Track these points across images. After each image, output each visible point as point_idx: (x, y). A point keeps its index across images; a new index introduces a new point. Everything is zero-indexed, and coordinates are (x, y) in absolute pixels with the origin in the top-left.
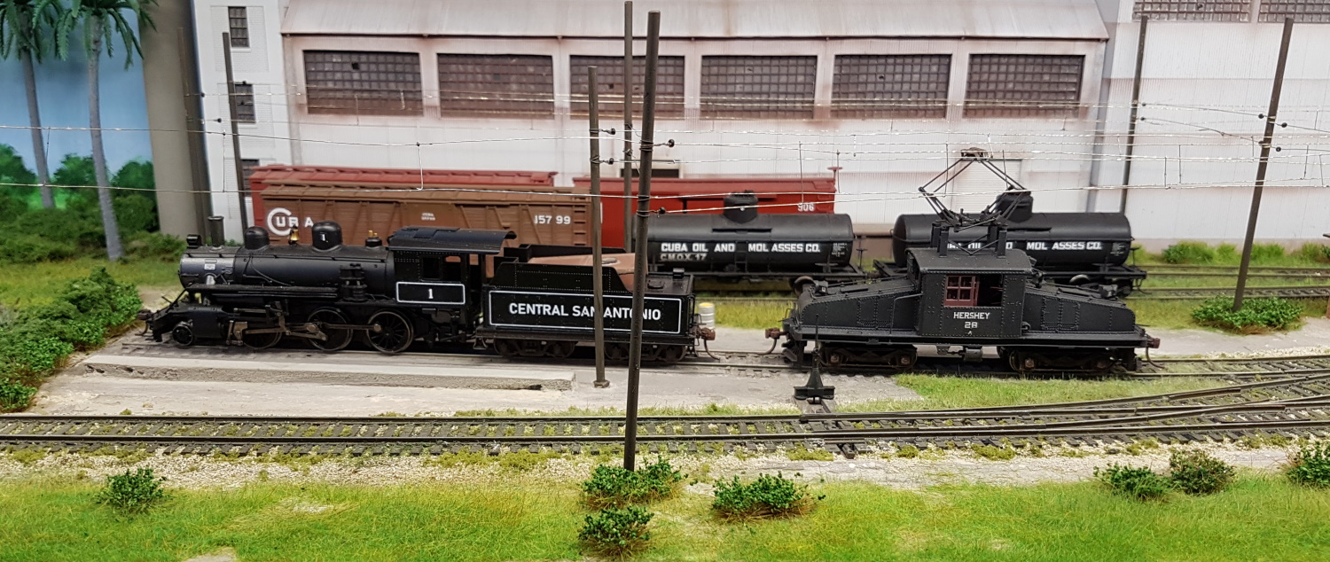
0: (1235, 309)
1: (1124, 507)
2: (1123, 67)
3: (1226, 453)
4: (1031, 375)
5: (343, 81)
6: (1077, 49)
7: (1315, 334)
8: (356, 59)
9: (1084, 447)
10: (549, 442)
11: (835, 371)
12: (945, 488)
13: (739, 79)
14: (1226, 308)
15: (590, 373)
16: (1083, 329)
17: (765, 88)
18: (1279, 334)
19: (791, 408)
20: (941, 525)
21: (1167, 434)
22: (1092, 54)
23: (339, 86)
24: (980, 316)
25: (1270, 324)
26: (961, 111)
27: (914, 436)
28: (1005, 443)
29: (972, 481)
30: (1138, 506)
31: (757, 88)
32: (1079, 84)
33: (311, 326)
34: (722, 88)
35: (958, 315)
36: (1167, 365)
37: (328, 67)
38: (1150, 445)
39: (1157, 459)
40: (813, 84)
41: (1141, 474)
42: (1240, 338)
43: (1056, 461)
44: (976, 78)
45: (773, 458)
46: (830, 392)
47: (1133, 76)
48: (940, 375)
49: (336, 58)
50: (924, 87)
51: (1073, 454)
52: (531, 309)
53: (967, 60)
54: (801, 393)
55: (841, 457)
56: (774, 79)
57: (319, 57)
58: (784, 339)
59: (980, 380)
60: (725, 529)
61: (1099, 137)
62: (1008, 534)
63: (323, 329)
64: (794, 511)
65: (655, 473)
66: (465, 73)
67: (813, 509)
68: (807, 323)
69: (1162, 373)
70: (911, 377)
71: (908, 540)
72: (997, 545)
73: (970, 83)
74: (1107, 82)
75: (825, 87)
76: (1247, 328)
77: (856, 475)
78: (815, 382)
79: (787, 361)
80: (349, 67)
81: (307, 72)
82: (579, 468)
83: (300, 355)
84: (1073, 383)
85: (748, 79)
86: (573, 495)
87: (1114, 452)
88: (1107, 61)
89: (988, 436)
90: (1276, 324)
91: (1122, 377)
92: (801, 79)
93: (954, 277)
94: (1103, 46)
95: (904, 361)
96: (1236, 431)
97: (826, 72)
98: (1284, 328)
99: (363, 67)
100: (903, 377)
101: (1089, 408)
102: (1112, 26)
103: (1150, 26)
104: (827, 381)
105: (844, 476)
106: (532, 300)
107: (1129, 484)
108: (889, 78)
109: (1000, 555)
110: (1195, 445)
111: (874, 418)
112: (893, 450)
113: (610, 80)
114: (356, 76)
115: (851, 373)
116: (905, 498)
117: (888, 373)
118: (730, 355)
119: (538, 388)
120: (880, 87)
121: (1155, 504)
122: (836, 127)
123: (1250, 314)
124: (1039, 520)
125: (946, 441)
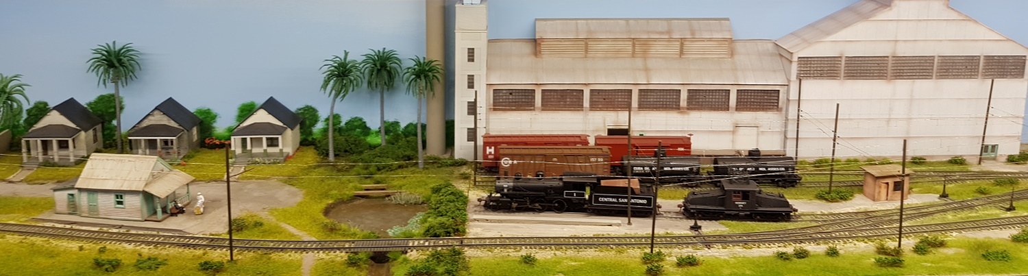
0: (829, 193)
1: (780, 262)
2: (793, 95)
3: (810, 247)
4: (759, 221)
5: (506, 99)
6: (777, 88)
7: (857, 202)
8: (511, 92)
9: (772, 245)
10: (626, 245)
11: (700, 219)
12: (735, 258)
13: (652, 97)
14: (826, 193)
15: (625, 220)
16: (774, 207)
17: (662, 100)
18: (844, 202)
19: (690, 233)
20: (734, 268)
21: (795, 241)
22: (782, 90)
23: (504, 101)
24: (743, 203)
25: (841, 199)
26: (734, 109)
27: (726, 242)
28: (751, 245)
29: (742, 255)
30: (783, 262)
31: (658, 100)
32: (778, 100)
33: (537, 205)
34: (645, 100)
35: (737, 203)
36: (802, 217)
37: (501, 94)
38: (790, 245)
39: (790, 249)
40: (679, 100)
41: (784, 253)
42: (830, 204)
43: (764, 249)
44: (739, 97)
45: (688, 249)
46: (700, 227)
47: (797, 98)
48: (732, 220)
49: (504, 92)
50: (720, 100)
51: (768, 247)
52: (606, 199)
53: (736, 92)
54: (692, 228)
55: (707, 249)
56: (665, 97)
57: (498, 91)
58: (683, 208)
59: (744, 222)
60: (681, 269)
61: (787, 119)
62: (750, 269)
63: (540, 205)
64: (697, 264)
65: (659, 254)
66: (550, 95)
67: (702, 264)
68: (692, 204)
69: (799, 220)
70: (724, 221)
71: (726, 272)
72: (748, 272)
73: (737, 99)
74: (788, 100)
75: (684, 100)
76: (833, 200)
77: (711, 254)
78: (696, 224)
79: (684, 215)
80: (508, 94)
81: (494, 96)
82: (637, 253)
83: (531, 213)
84: (771, 223)
85: (655, 97)
86: (638, 260)
87: (779, 247)
88: (788, 92)
89: (746, 242)
90: (844, 198)
91: (786, 221)
92: (675, 97)
93: (735, 192)
94: (786, 87)
95: (721, 216)
96: (815, 240)
97: (684, 96)
98: (846, 200)
99: (514, 94)
100: (721, 221)
101: (775, 233)
102: (789, 81)
103: (803, 82)
104: (699, 223)
105: (708, 254)
106: (606, 197)
107: (782, 256)
108: (707, 97)
109: (748, 274)
110: (803, 245)
111: (714, 236)
112: (721, 247)
113: (604, 97)
114: (511, 97)
115: (705, 220)
116: (725, 261)
117: (716, 220)
118: (665, 212)
119: (611, 225)
120: (704, 100)
121: (788, 261)
122: (688, 114)
123: (833, 195)
124: (758, 266)
125: (735, 244)
